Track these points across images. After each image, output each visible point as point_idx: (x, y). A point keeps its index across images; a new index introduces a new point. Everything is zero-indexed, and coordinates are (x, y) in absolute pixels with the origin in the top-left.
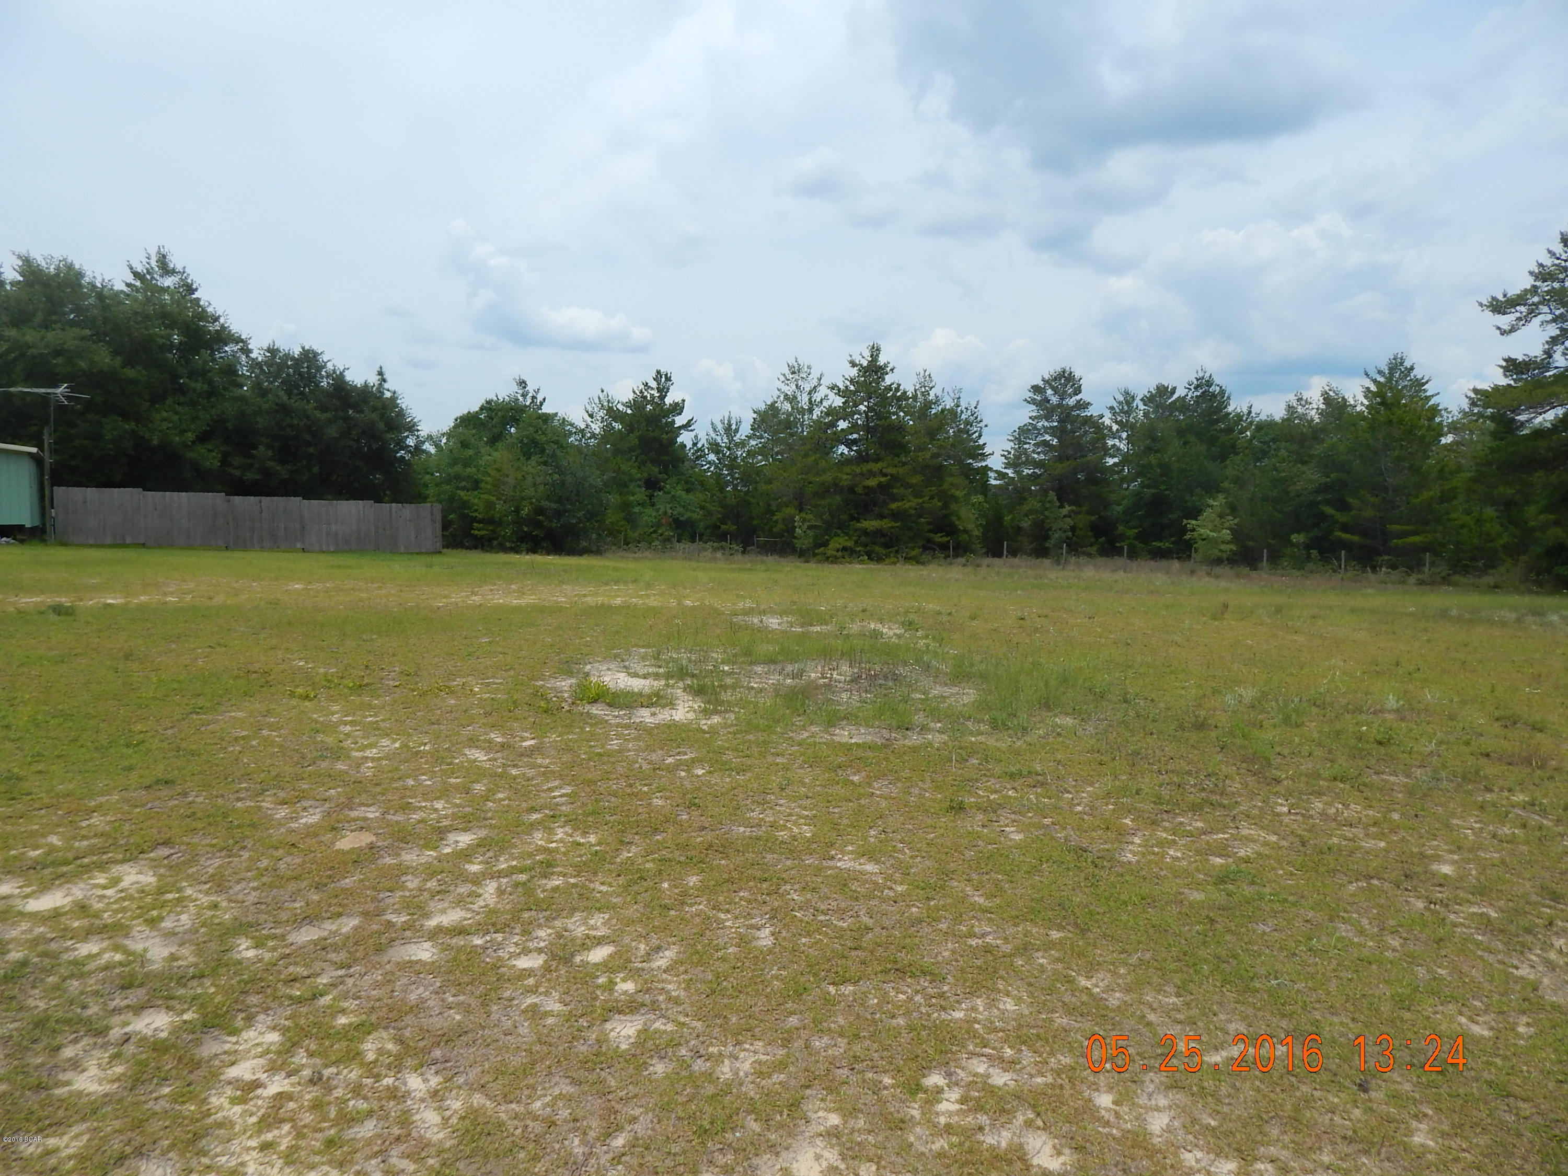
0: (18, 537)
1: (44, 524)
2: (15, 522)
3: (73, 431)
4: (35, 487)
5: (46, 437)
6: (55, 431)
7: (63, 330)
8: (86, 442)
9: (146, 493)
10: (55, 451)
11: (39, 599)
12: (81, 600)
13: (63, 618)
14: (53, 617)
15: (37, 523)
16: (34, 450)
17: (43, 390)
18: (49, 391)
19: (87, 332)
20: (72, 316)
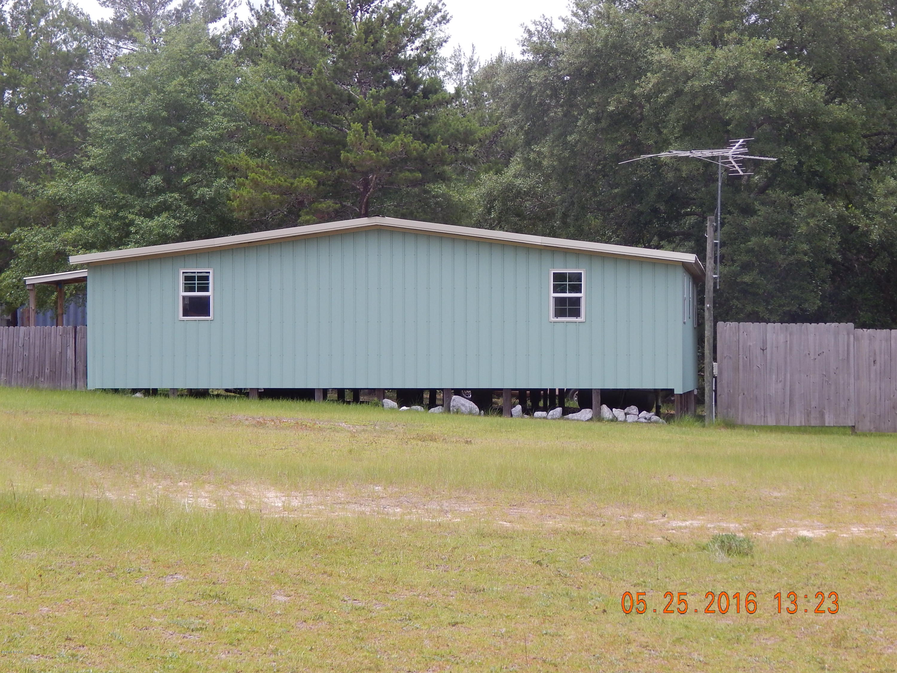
0: (663, 410)
1: (701, 389)
2: (660, 385)
3: (748, 223)
4: (690, 325)
5: (709, 235)
6: (723, 224)
7: (739, 42)
8: (767, 240)
9: (860, 331)
10: (720, 260)
11: (696, 523)
12: (758, 528)
13: (735, 559)
14: (720, 557)
15: (691, 386)
16: (691, 258)
17: (707, 153)
18: (717, 153)
19: (775, 43)
20: (753, 18)
